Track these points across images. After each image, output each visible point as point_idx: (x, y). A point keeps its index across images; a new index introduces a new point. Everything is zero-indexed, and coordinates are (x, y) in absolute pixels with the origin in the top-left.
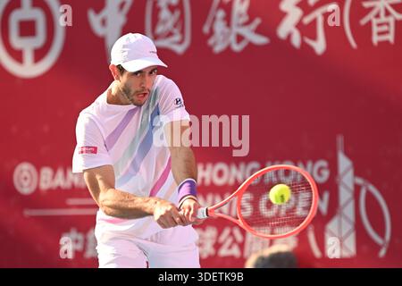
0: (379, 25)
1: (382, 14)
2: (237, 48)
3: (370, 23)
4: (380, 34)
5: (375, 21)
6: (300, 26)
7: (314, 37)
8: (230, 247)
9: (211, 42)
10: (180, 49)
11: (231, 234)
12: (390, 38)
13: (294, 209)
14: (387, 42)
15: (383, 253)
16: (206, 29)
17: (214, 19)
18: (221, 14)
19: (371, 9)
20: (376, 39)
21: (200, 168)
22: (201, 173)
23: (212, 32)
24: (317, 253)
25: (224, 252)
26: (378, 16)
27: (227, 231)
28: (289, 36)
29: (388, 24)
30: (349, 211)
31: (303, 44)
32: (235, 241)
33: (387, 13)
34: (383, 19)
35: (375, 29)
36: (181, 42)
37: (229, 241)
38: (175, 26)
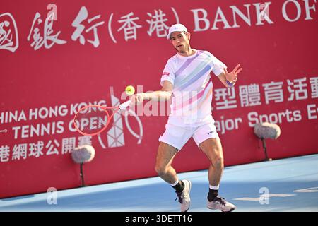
0: (128, 31)
1: (129, 25)
2: (48, 47)
3: (123, 30)
4: (129, 35)
5: (126, 29)
6: (83, 33)
7: (93, 39)
8: (53, 150)
9: (32, 45)
10: (13, 50)
11: (53, 143)
12: (135, 37)
13: (89, 126)
14: (133, 39)
15: (139, 142)
16: (28, 38)
17: (33, 33)
18: (37, 30)
19: (124, 23)
20: (127, 38)
21: (31, 110)
22: (31, 114)
23: (32, 40)
24: (104, 147)
25: (49, 153)
26: (127, 27)
27: (50, 142)
28: (78, 39)
29: (132, 30)
30: (119, 124)
31: (86, 42)
32: (55, 146)
33: (132, 25)
34: (130, 28)
35: (126, 33)
36: (14, 46)
37: (52, 146)
38: (9, 38)
